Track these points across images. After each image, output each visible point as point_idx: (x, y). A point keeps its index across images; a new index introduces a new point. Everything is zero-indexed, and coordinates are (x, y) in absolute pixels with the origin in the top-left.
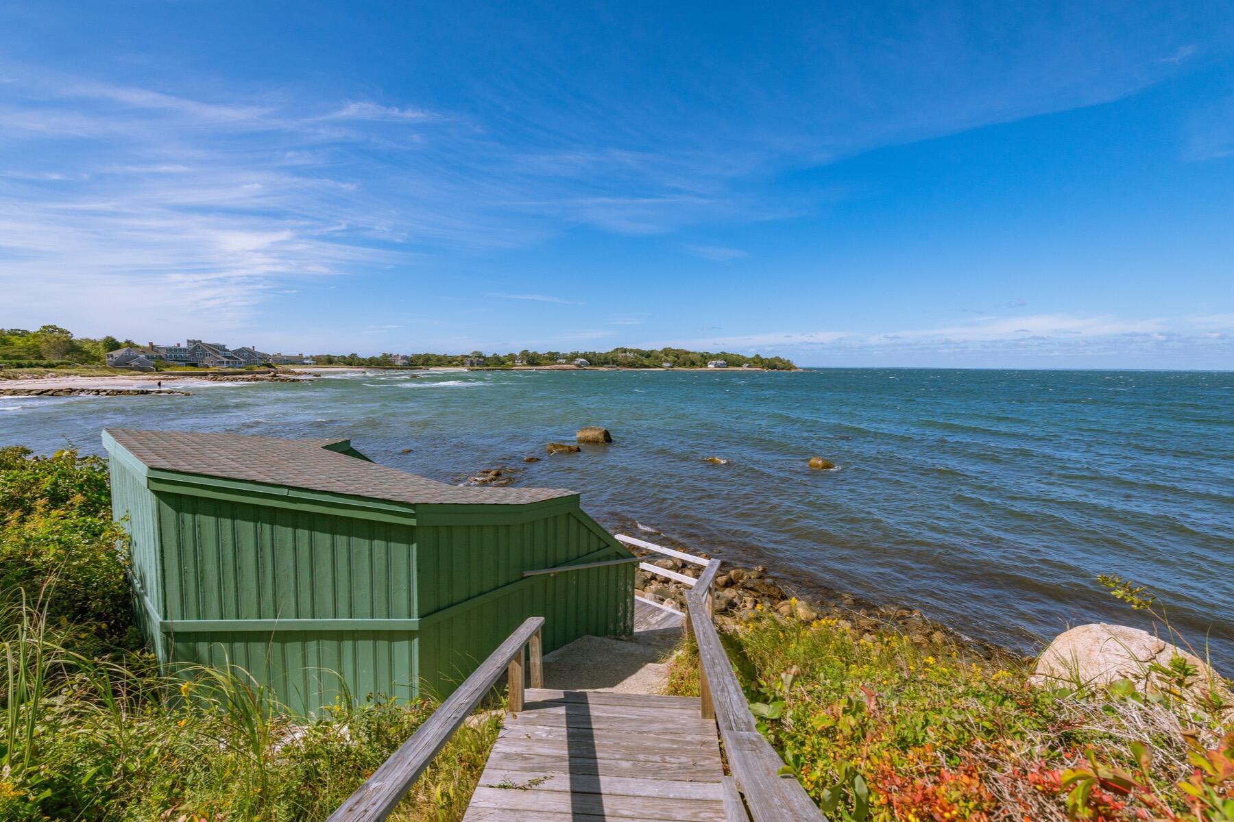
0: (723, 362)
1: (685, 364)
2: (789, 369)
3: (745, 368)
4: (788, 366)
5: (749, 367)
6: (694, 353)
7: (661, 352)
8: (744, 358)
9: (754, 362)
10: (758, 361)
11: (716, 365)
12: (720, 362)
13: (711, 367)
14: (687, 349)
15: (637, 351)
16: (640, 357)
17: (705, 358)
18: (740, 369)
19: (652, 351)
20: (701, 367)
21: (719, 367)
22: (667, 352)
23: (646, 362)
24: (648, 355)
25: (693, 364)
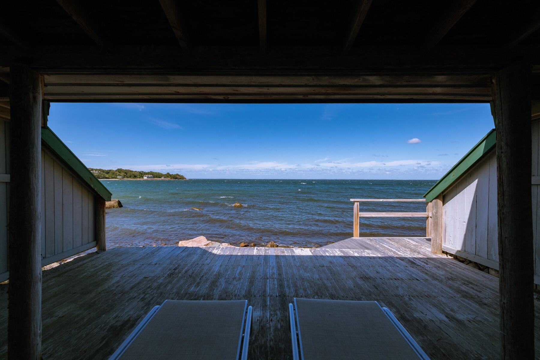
0: (151, 176)
1: (130, 177)
2: (183, 179)
3: (163, 178)
4: (182, 177)
5: (164, 178)
6: (136, 171)
7: (116, 171)
8: (162, 174)
9: (167, 176)
10: (168, 175)
11: (148, 177)
12: (150, 176)
13: (145, 178)
14: (131, 170)
15: (100, 170)
16: (102, 173)
17: (142, 174)
18: (160, 179)
19: (110, 170)
20: (140, 178)
21: (150, 178)
22: (120, 171)
23: (107, 176)
24: (108, 172)
25: (135, 177)
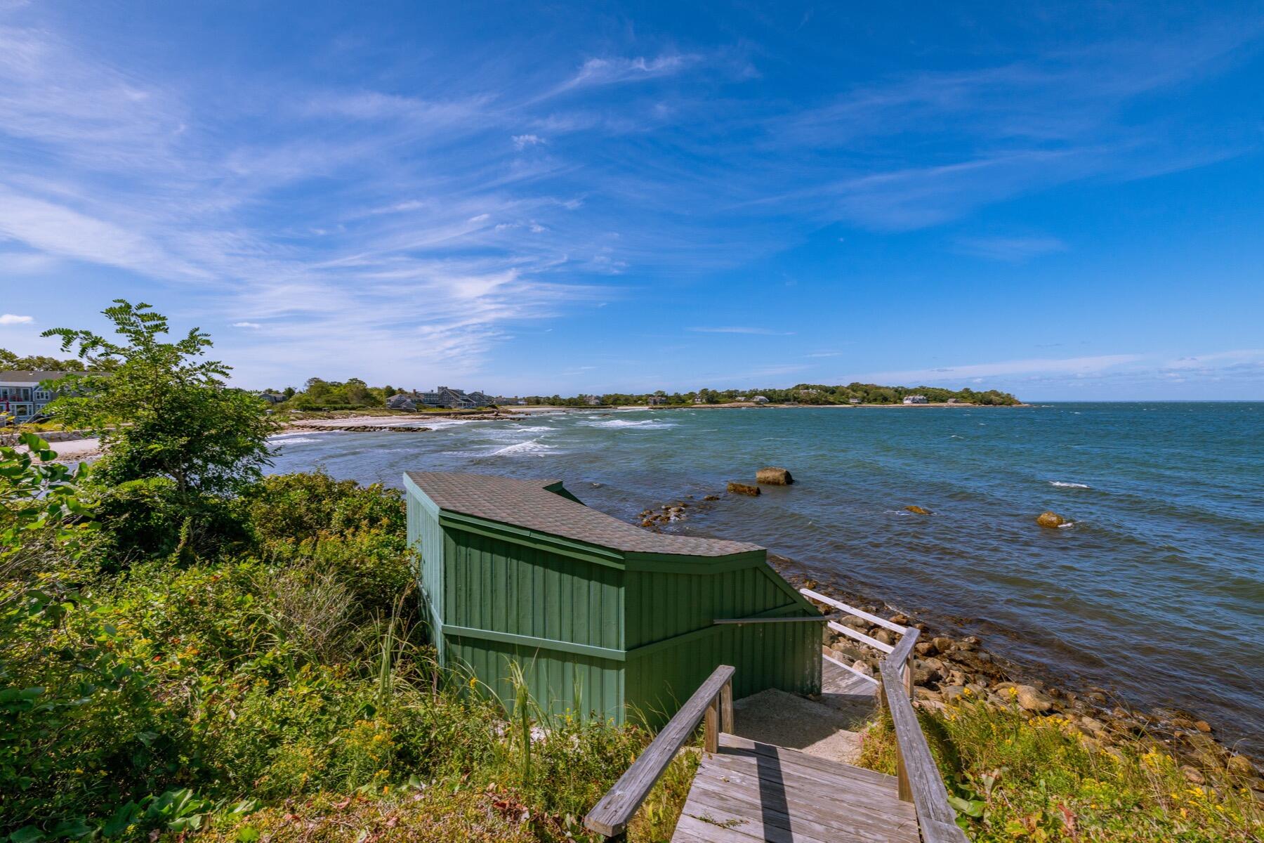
0: (922, 397)
1: (875, 400)
2: (1010, 404)
3: (950, 403)
4: (1008, 401)
5: (955, 402)
6: (887, 388)
7: (848, 388)
8: (949, 392)
9: (963, 397)
10: (967, 395)
11: (914, 401)
12: (918, 397)
13: (907, 402)
14: (878, 384)
15: (821, 387)
16: (823, 393)
17: (900, 393)
18: (944, 404)
19: (837, 387)
20: (895, 403)
21: (918, 402)
22: (855, 387)
23: (831, 399)
24: (832, 391)
25: (885, 399)
